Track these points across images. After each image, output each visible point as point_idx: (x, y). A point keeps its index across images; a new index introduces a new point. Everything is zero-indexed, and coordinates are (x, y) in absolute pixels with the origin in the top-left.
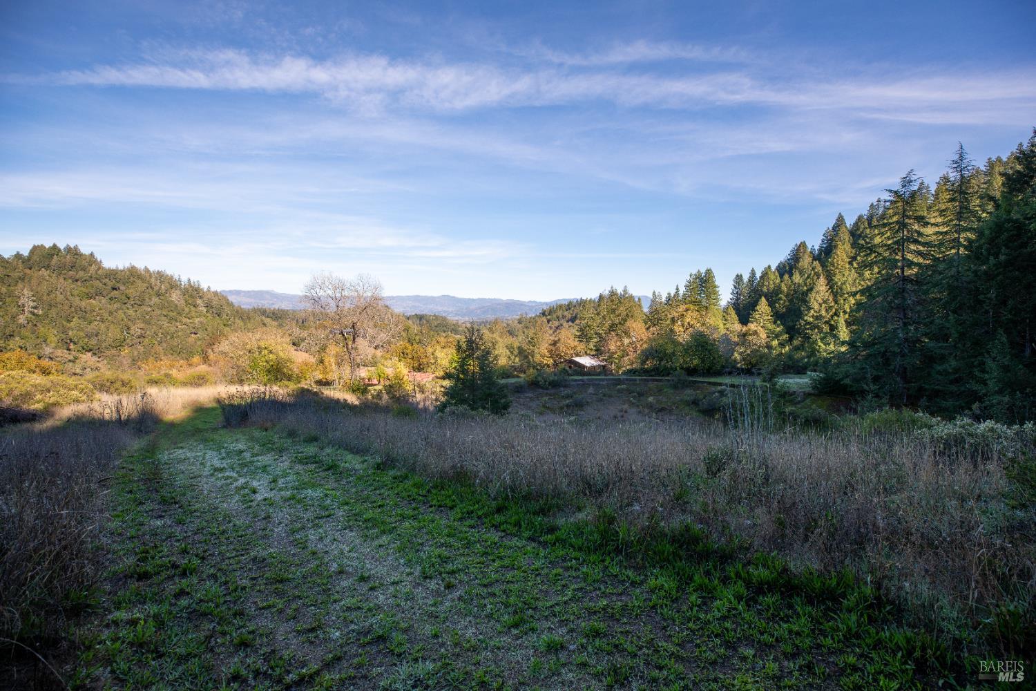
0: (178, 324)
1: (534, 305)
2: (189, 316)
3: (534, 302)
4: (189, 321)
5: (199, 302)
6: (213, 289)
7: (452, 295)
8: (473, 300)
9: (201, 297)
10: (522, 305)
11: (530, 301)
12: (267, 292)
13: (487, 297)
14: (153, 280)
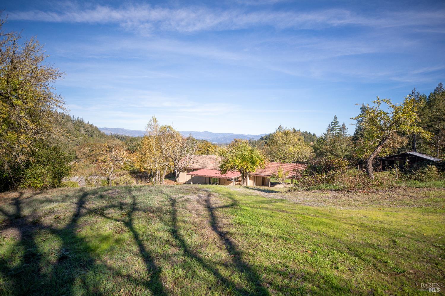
0: (69, 140)
1: (250, 136)
2: (76, 136)
3: (250, 135)
4: (75, 138)
5: (82, 129)
6: (90, 123)
7: (209, 131)
8: (220, 134)
9: (83, 127)
10: (244, 136)
11: (248, 135)
12: (121, 129)
13: (227, 133)
14: (59, 117)
